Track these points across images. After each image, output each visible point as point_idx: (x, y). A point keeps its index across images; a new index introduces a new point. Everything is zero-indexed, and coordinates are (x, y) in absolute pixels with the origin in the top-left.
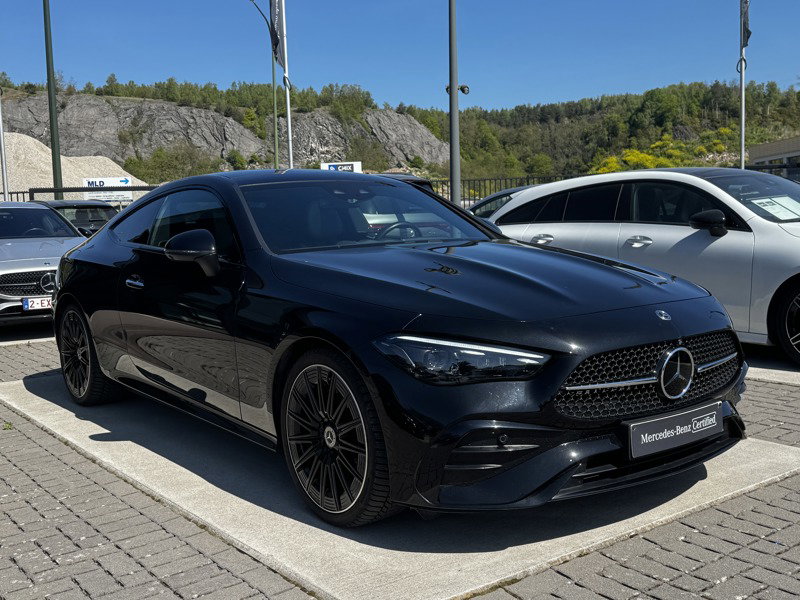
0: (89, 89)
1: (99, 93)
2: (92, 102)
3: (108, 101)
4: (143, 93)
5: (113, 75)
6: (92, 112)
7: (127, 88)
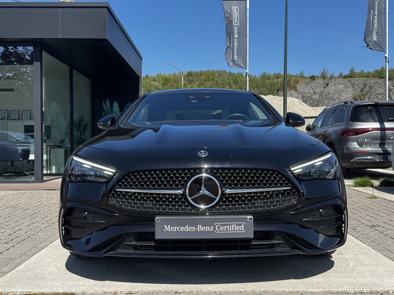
0: (341, 76)
1: (345, 77)
2: (341, 82)
3: (349, 81)
4: (367, 76)
5: (353, 68)
6: (341, 87)
7: (360, 74)
